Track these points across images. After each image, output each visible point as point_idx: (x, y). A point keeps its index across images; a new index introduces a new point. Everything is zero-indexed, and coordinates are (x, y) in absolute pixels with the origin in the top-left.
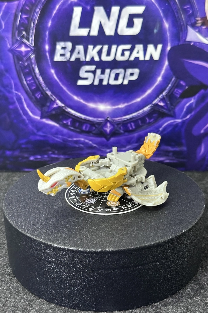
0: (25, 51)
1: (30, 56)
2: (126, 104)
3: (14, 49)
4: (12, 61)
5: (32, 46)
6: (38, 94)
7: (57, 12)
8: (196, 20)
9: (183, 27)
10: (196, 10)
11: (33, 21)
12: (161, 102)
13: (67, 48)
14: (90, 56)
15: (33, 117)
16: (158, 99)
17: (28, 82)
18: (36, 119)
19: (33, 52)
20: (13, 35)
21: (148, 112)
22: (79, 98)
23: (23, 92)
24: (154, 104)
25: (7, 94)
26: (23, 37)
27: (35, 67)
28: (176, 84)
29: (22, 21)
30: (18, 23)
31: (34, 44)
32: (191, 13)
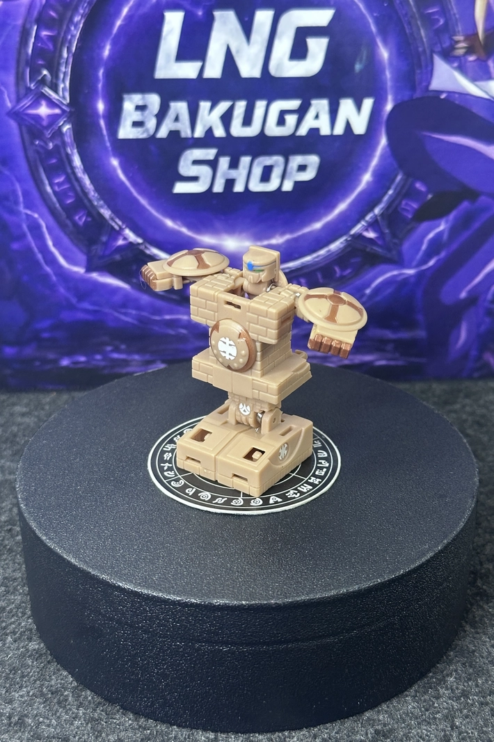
0: (49, 116)
2: (288, 237)
3: (22, 110)
4: (17, 139)
5: (64, 102)
6: (80, 215)
7: (123, 23)
8: (453, 42)
9: (423, 58)
10: (453, 18)
11: (67, 45)
12: (369, 229)
13: (150, 107)
14: (204, 126)
15: (68, 269)
16: (363, 223)
17: (56, 188)
18: (76, 273)
19: (68, 118)
20: (19, 78)
21: (340, 253)
22: (177, 224)
23: (45, 210)
24: (353, 236)
25: (6, 216)
26: (43, 82)
27: (72, 153)
28: (406, 187)
29: (39, 45)
30: (30, 51)
31: (68, 99)
32: (441, 26)
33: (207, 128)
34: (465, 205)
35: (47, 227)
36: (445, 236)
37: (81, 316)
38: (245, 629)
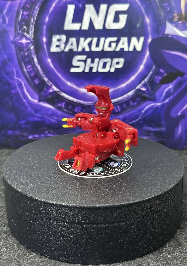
0: (26, 43)
2: (112, 90)
3: (16, 41)
4: (14, 51)
6: (37, 80)
7: (53, 9)
8: (173, 16)
9: (162, 22)
10: (173, 7)
11: (33, 17)
12: (143, 87)
13: (62, 40)
15: (32, 101)
16: (140, 85)
17: (28, 70)
18: (35, 102)
19: (33, 44)
20: (16, 29)
21: (132, 96)
23: (24, 78)
24: (137, 90)
25: (10, 80)
26: (24, 30)
27: (34, 57)
28: (156, 71)
29: (23, 17)
30: (20, 19)
31: (33, 37)
32: (168, 10)
33: (83, 48)
34: (179, 78)
35: (25, 85)
36: (172, 90)
37: (36, 119)
38: (70, 216)
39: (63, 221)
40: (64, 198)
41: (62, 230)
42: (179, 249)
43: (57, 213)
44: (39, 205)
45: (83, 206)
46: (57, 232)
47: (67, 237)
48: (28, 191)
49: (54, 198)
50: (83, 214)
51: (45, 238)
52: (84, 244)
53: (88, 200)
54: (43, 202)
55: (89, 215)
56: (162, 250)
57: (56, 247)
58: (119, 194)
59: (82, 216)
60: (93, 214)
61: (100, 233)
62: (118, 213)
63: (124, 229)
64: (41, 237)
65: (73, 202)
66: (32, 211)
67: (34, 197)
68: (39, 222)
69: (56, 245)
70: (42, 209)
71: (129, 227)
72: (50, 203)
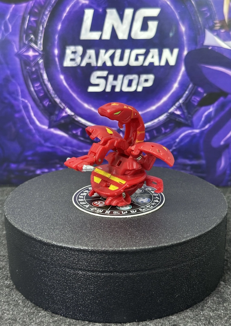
0: (33, 56)
1: (38, 61)
3: (21, 53)
4: (19, 66)
5: (40, 50)
6: (46, 101)
7: (67, 15)
8: (214, 24)
9: (200, 31)
10: (214, 12)
11: (42, 24)
12: (178, 110)
13: (78, 52)
15: (40, 127)
16: (174, 107)
17: (36, 89)
18: (44, 129)
19: (42, 57)
20: (21, 39)
21: (164, 121)
22: (89, 106)
23: (30, 99)
24: (170, 113)
25: (13, 101)
26: (31, 41)
27: (43, 73)
28: (194, 91)
29: (30, 24)
30: (26, 27)
31: (42, 48)
32: (208, 16)
33: (103, 62)
34: (222, 99)
35: (32, 107)
36: (213, 114)
37: (46, 149)
38: (90, 262)
39: (81, 270)
40: (82, 240)
41: (80, 281)
42: (224, 306)
43: (74, 259)
44: (51, 249)
45: (106, 250)
46: (74, 283)
47: (85, 288)
48: (37, 233)
49: (69, 241)
50: (106, 260)
51: (58, 291)
52: (107, 297)
53: (112, 243)
54: (56, 245)
55: (113, 260)
56: (203, 307)
57: (73, 302)
58: (150, 236)
59: (105, 263)
60: (118, 259)
61: (126, 284)
62: (149, 258)
63: (156, 278)
64: (53, 290)
65: (94, 245)
66: (42, 257)
67: (45, 240)
68: (52, 271)
69: (72, 299)
70: (55, 255)
71: (163, 276)
72: (65, 247)
